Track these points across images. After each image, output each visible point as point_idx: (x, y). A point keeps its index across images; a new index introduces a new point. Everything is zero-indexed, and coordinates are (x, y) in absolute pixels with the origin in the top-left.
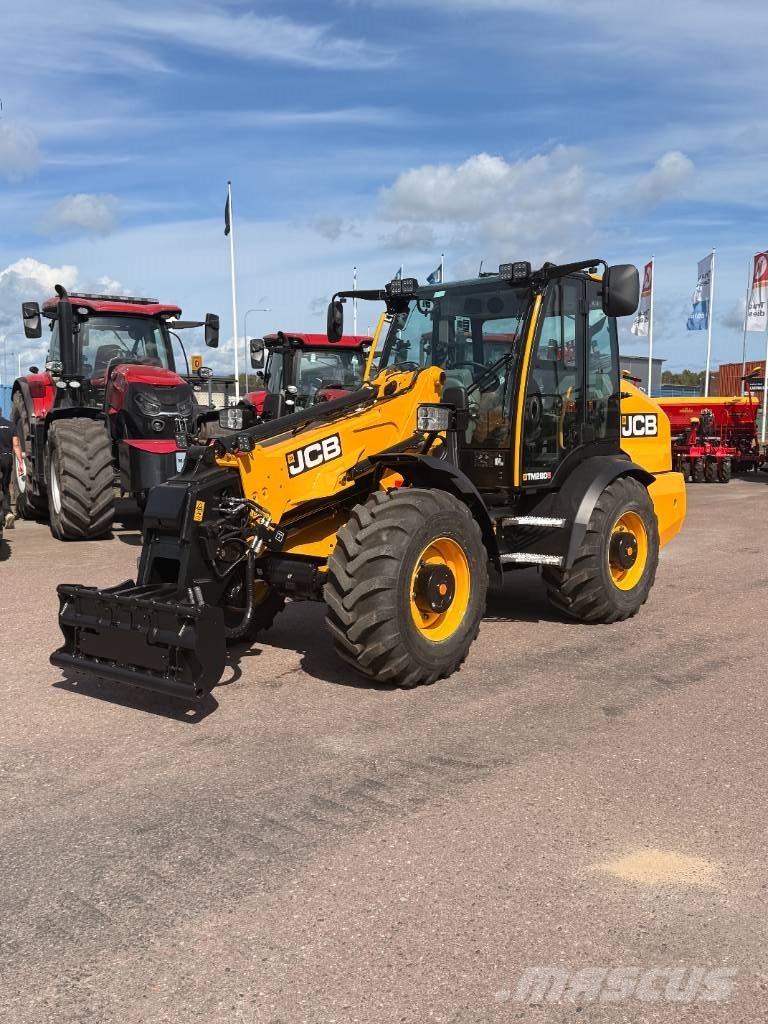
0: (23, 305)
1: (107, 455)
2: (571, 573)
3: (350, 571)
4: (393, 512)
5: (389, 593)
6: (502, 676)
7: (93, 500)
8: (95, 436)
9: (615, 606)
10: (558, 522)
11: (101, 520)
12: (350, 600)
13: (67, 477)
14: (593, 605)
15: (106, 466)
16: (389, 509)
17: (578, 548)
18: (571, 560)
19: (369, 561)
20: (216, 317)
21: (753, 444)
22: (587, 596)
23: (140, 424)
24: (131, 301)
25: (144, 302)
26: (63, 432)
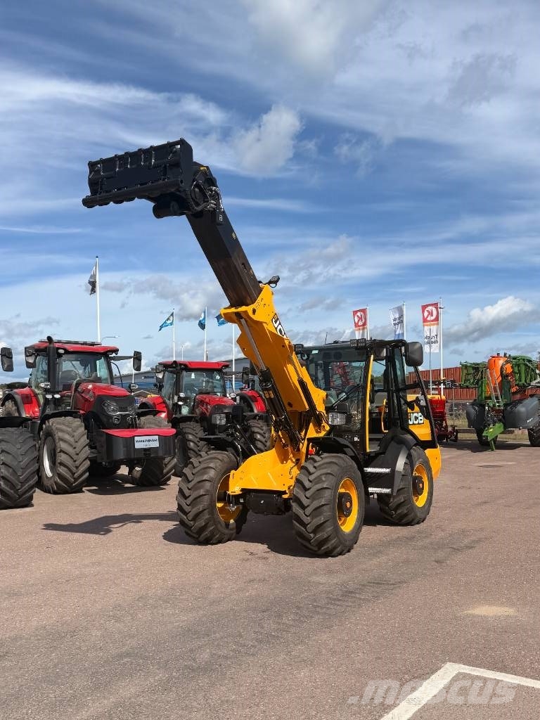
0: (25, 348)
1: (84, 440)
2: (394, 497)
3: (308, 496)
4: (326, 465)
5: (328, 506)
6: (376, 550)
7: (77, 467)
8: (78, 427)
9: (416, 516)
10: (387, 470)
11: (81, 480)
12: (308, 511)
13: (62, 454)
14: (406, 515)
15: (85, 446)
16: (323, 464)
17: (398, 483)
18: (395, 490)
19: (318, 490)
20: (140, 353)
21: (444, 424)
22: (403, 510)
23: (105, 420)
24: (85, 343)
25: (93, 344)
26: (58, 426)
